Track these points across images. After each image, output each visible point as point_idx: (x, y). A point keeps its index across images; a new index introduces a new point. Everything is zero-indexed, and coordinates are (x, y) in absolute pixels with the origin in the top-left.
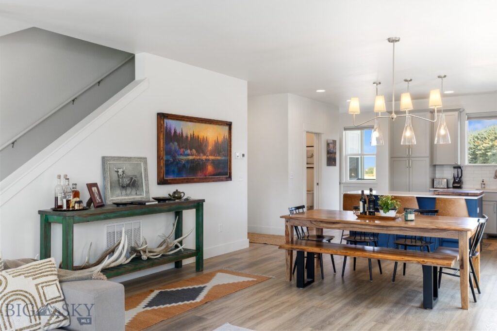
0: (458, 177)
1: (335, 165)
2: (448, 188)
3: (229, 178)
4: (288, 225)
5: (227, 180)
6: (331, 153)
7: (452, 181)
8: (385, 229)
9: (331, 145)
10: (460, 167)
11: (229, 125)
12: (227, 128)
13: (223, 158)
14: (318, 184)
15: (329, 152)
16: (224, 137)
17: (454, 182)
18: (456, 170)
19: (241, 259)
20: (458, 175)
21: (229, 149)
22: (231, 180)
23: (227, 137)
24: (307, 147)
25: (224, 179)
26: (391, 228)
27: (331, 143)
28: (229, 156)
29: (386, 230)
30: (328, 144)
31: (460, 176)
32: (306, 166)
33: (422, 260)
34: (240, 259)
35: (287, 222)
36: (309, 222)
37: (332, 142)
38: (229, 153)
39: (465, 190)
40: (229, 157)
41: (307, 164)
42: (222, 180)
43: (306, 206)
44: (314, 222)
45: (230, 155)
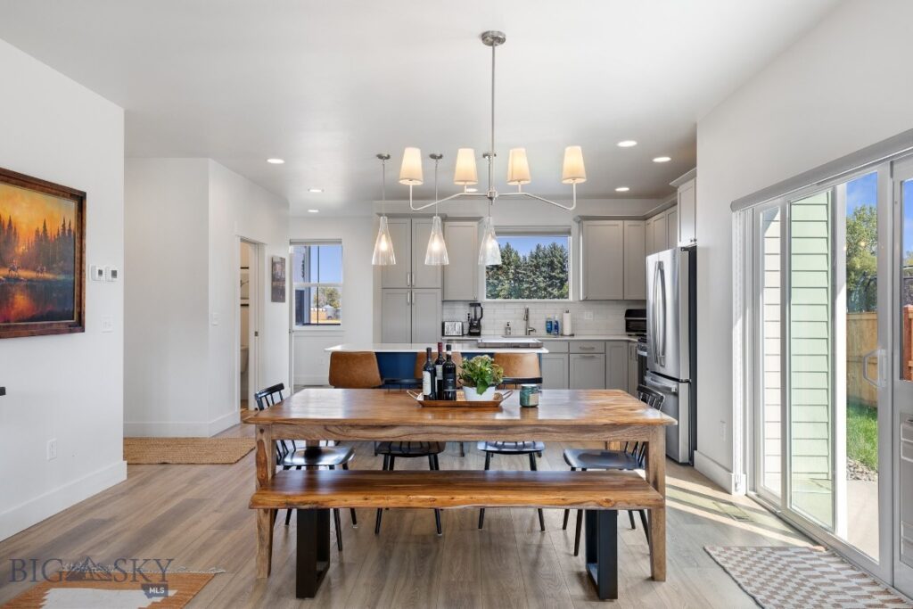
0: (475, 319)
1: (283, 301)
2: (463, 335)
3: (79, 325)
4: (264, 439)
5: (71, 332)
6: (278, 280)
7: (467, 326)
8: (502, 431)
9: (278, 266)
10: (479, 305)
11: (80, 198)
12: (73, 205)
13: (61, 277)
14: (256, 334)
15: (274, 278)
16: (64, 225)
17: (471, 326)
18: (473, 309)
19: (112, 520)
20: (475, 316)
21: (78, 255)
22: (83, 331)
23: (73, 227)
24: (242, 268)
25: (62, 327)
26: (511, 430)
27: (278, 263)
28: (77, 272)
29: (505, 434)
30: (273, 264)
31: (479, 316)
32: (239, 302)
33: (604, 498)
34: (110, 520)
35: (262, 431)
36: (322, 428)
37: (279, 260)
38: (77, 266)
39: (484, 339)
40: (77, 276)
41: (242, 298)
42: (57, 332)
43: (286, 386)
44: (333, 429)
45: (81, 271)
